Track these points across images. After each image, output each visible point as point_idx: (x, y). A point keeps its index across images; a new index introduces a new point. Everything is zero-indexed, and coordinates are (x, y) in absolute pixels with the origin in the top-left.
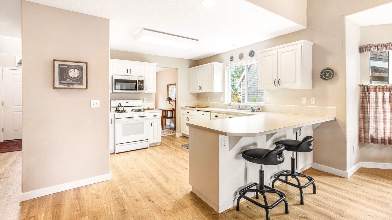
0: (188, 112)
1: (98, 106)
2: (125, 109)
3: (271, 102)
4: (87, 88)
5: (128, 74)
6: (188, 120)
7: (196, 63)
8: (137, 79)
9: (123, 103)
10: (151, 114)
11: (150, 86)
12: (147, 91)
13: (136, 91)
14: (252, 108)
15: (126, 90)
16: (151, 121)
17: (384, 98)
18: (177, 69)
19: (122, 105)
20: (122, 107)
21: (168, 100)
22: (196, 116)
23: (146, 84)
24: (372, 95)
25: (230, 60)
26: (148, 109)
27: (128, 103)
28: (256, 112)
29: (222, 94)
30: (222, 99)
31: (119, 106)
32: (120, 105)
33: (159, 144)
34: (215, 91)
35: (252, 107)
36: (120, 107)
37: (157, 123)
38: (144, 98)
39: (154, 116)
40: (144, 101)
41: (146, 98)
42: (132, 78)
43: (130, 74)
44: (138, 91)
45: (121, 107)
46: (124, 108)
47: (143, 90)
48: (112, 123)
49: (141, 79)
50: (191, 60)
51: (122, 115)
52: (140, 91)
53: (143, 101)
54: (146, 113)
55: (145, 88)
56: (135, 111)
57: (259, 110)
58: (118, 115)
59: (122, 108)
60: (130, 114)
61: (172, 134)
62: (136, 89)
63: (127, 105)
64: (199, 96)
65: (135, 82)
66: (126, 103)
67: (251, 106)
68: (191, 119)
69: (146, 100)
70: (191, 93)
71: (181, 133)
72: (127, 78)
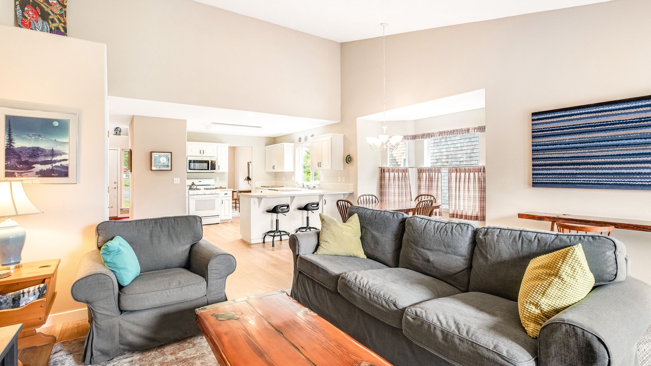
1: (179, 182)
2: (198, 187)
4: (171, 170)
5: (201, 155)
7: (273, 141)
8: (209, 159)
9: (196, 182)
10: (222, 192)
11: (223, 166)
12: (219, 171)
13: (208, 171)
15: (199, 170)
16: (223, 199)
17: (394, 177)
18: (252, 147)
19: (195, 184)
21: (247, 180)
23: (218, 164)
24: (387, 174)
25: (299, 141)
26: (221, 188)
27: (201, 182)
28: (311, 189)
29: (293, 174)
32: (193, 184)
33: (230, 221)
34: (285, 171)
36: (194, 186)
37: (228, 200)
38: (216, 178)
39: (225, 194)
42: (204, 159)
43: (203, 155)
44: (210, 171)
47: (215, 169)
49: (213, 159)
50: (267, 137)
51: (196, 192)
52: (212, 171)
53: (216, 180)
54: (218, 191)
55: (217, 168)
56: (207, 189)
57: (314, 188)
58: (191, 192)
59: (196, 186)
60: (202, 191)
62: (208, 169)
64: (276, 175)
65: (207, 162)
66: (199, 182)
69: (218, 179)
70: (267, 173)
72: (200, 159)
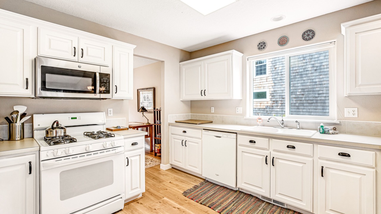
0: (185, 132)
2: (70, 132)
3: (356, 116)
5: (76, 58)
6: (184, 144)
7: (189, 56)
8: (96, 70)
9: (64, 119)
10: (126, 140)
11: (123, 86)
12: (116, 96)
13: (93, 94)
14: (322, 126)
15: (71, 91)
16: (128, 154)
18: (163, 62)
19: (62, 124)
20: (62, 128)
21: (142, 111)
22: (201, 139)
23: (114, 82)
25: (259, 49)
26: (118, 129)
27: (76, 118)
28: (332, 134)
29: (240, 103)
30: (240, 110)
31: (53, 128)
32: (56, 126)
33: (140, 196)
35: (322, 124)
36: (58, 130)
37: (138, 157)
38: (109, 110)
39: (132, 144)
40: (109, 115)
41: (112, 110)
42: (85, 68)
43: (81, 60)
44: (98, 96)
45: (59, 128)
46: (67, 129)
47: (109, 93)
48: (30, 173)
49: (104, 71)
50: (182, 50)
51: (61, 149)
52: (103, 96)
53: (107, 113)
54: (117, 138)
55: (112, 89)
56: (92, 136)
57: (335, 131)
58: (49, 150)
59: (63, 130)
61: (153, 164)
62: (94, 91)
63: (74, 122)
64: (193, 105)
65: (93, 76)
66: (72, 118)
67: (320, 123)
68: (190, 143)
69: (112, 112)
71: (169, 163)
72: (74, 66)
